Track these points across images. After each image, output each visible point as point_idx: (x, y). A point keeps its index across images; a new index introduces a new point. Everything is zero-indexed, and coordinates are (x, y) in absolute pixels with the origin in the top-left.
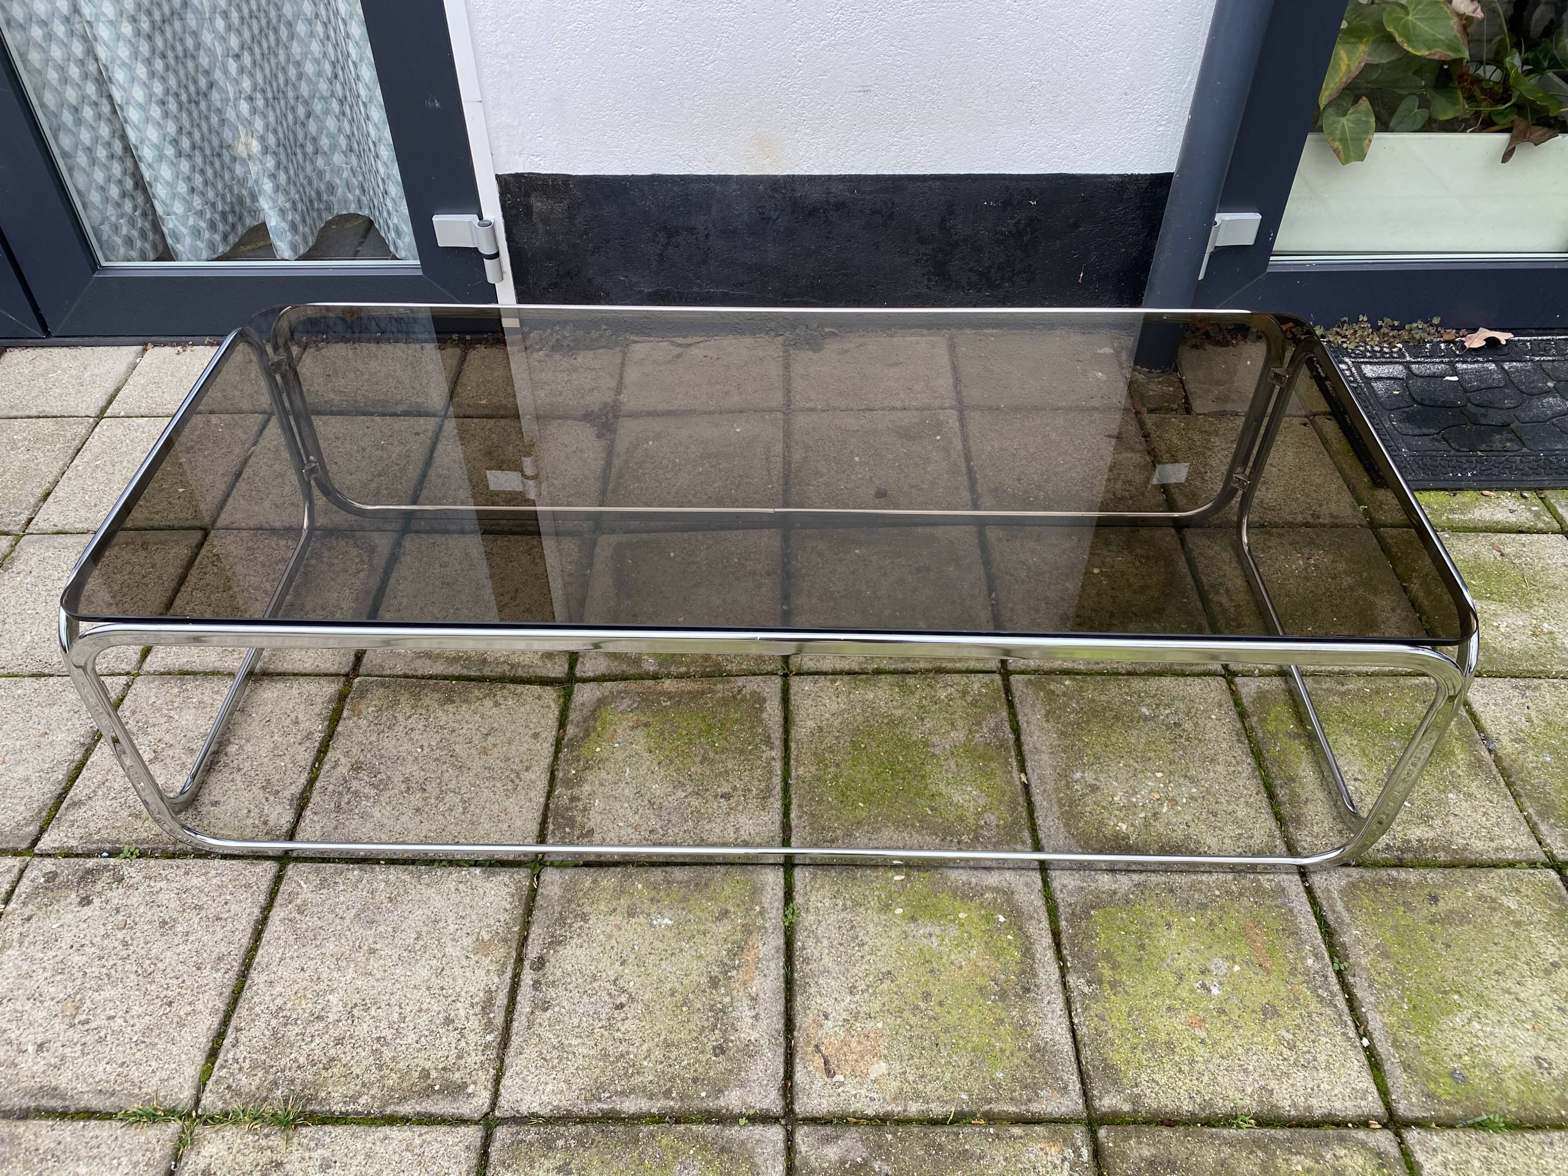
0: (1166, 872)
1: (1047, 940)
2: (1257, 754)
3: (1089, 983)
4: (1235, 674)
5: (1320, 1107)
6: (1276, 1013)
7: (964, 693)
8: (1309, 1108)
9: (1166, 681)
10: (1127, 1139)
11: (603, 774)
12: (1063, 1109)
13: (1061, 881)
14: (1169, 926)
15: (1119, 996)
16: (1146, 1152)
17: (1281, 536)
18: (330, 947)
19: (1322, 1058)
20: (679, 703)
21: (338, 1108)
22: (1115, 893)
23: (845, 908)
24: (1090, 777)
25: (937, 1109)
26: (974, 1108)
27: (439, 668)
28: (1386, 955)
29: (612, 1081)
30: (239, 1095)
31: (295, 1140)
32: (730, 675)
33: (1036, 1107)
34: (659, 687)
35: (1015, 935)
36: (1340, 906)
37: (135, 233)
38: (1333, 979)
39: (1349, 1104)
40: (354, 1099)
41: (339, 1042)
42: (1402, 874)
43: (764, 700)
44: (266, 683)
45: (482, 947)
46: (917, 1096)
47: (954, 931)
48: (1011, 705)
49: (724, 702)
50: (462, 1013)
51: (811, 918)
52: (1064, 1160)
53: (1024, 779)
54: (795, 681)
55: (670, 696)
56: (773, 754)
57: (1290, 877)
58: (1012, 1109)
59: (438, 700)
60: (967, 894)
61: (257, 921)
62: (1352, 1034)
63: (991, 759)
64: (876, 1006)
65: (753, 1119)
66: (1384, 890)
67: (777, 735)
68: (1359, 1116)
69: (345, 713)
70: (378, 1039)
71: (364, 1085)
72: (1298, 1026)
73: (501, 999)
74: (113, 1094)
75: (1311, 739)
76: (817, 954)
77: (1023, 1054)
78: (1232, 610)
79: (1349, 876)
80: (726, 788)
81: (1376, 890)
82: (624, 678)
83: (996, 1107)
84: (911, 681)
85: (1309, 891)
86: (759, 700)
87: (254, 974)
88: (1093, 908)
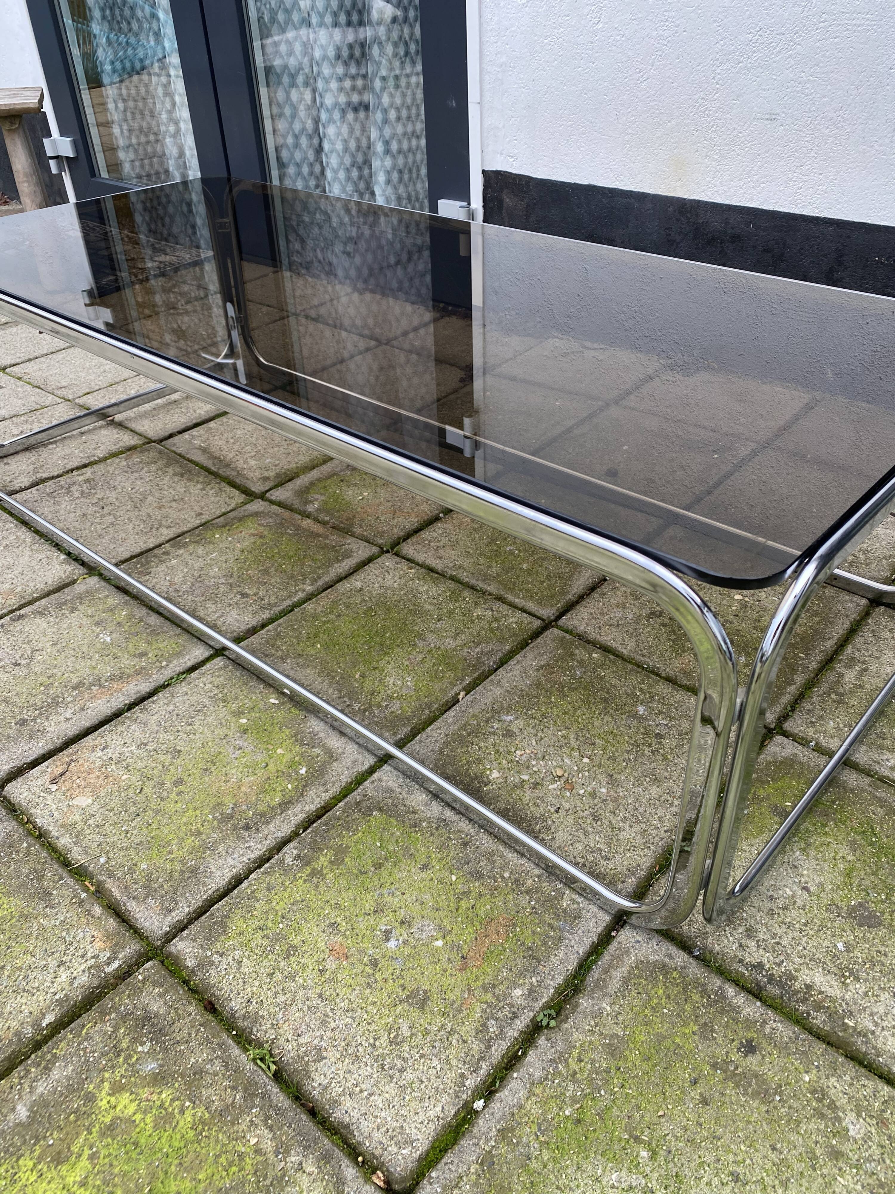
1: (311, 807)
3: (298, 858)
4: (782, 733)
6: (422, 1005)
7: (496, 620)
8: (336, 1103)
10: (157, 984)
11: (200, 549)
12: (147, 924)
13: (383, 776)
14: (425, 868)
15: (306, 885)
16: (156, 1007)
19: (409, 1075)
20: (297, 535)
22: (414, 812)
23: (213, 697)
24: (517, 725)
25: (75, 853)
26: (95, 872)
27: (201, 458)
28: (610, 1049)
32: (350, 534)
33: (133, 906)
34: (299, 521)
35: (295, 788)
36: (618, 974)
38: (521, 1024)
39: (376, 1135)
42: (739, 999)
43: (349, 557)
46: (77, 835)
47: (259, 757)
48: (522, 646)
49: (324, 547)
51: (185, 689)
52: (95, 957)
53: (460, 696)
55: (298, 528)
56: (309, 588)
57: (600, 913)
58: (117, 893)
59: (175, 472)
60: (303, 740)
63: (454, 669)
64: (141, 764)
66: (696, 997)
67: (327, 580)
68: (375, 1157)
69: (122, 456)
72: (427, 1032)
76: (155, 711)
77: (179, 866)
78: (848, 687)
79: (670, 956)
80: (251, 591)
81: (685, 990)
82: (288, 508)
83: (109, 884)
84: (466, 594)
85: (606, 940)
86: (346, 555)
88: (380, 810)
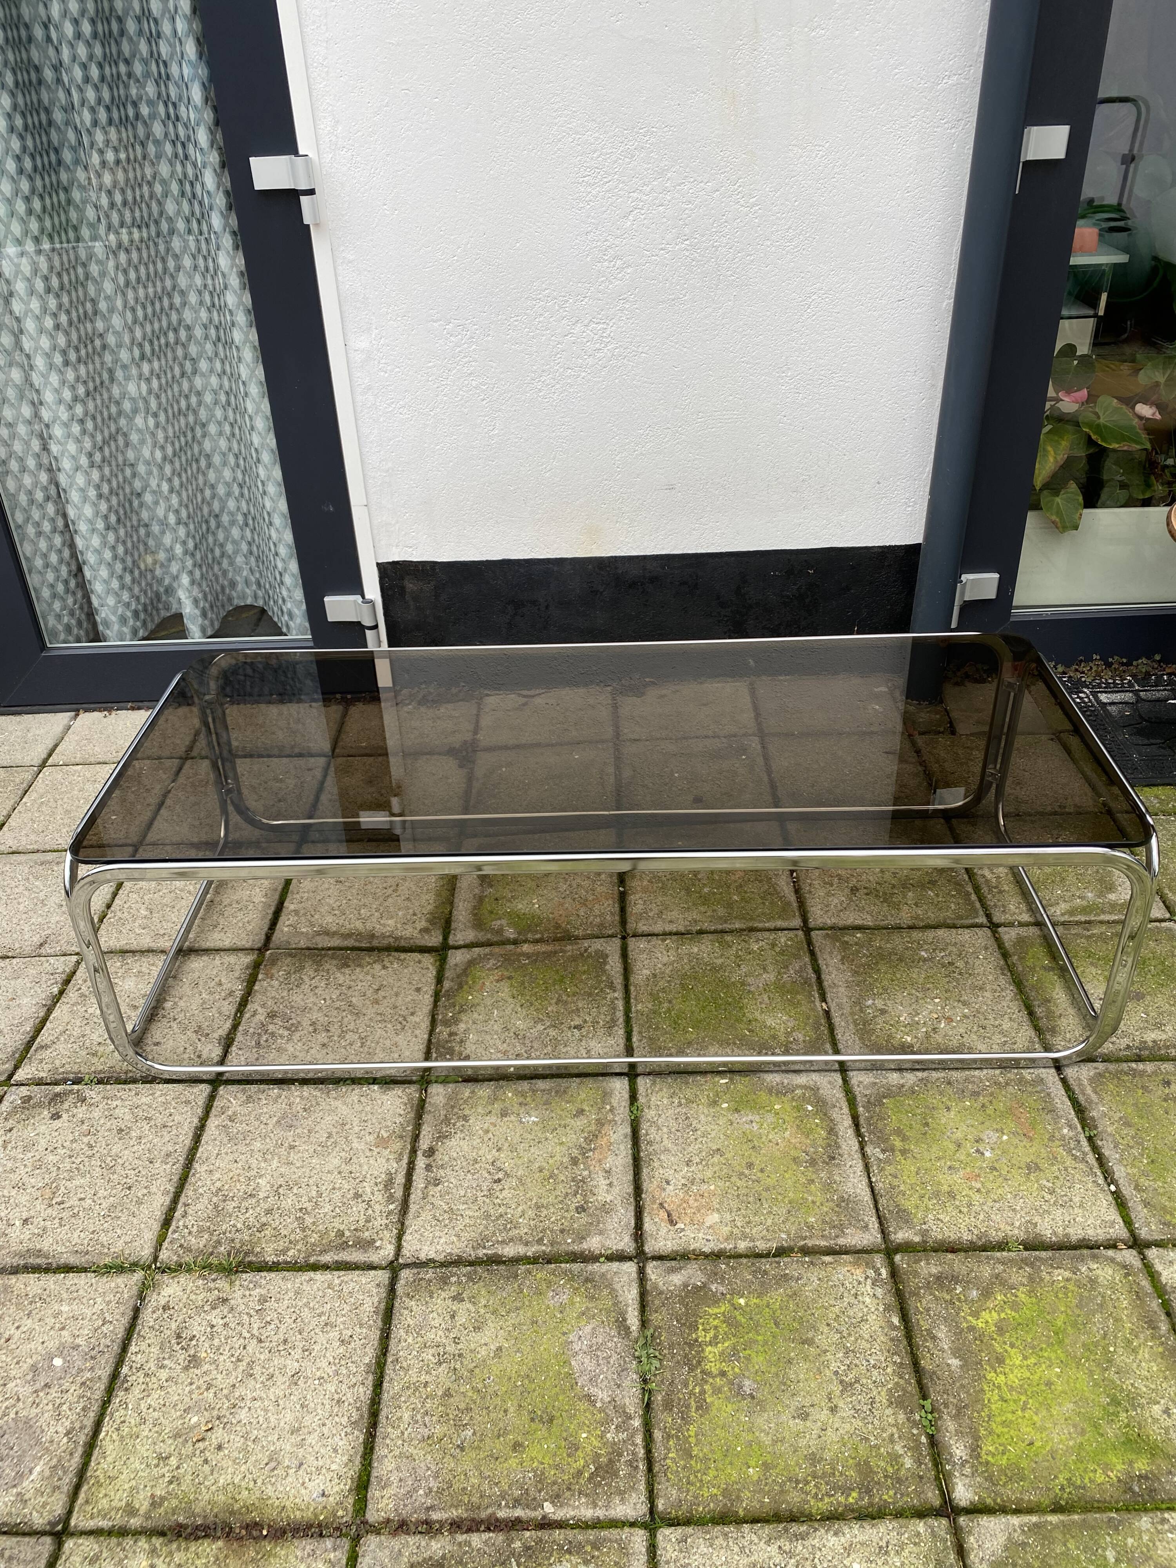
0: (945, 1069)
1: (848, 1122)
2: (1019, 984)
3: (883, 1151)
4: (998, 926)
5: (1076, 1234)
6: (1038, 1168)
7: (773, 945)
8: (1067, 1235)
9: (940, 932)
10: (918, 1261)
11: (475, 1015)
12: (865, 1242)
13: (857, 1078)
14: (948, 1109)
15: (909, 1161)
16: (934, 1270)
17: (1033, 822)
18: (257, 1145)
19: (1077, 1200)
20: (536, 961)
21: (271, 1259)
22: (903, 1086)
23: (680, 1105)
24: (879, 1003)
25: (761, 1246)
26: (792, 1244)
27: (336, 942)
28: (1128, 1124)
29: (494, 1234)
30: (191, 1251)
31: (237, 1283)
32: (577, 938)
33: (841, 1241)
34: (518, 950)
35: (821, 1119)
36: (1089, 1090)
37: (73, 622)
38: (1085, 1143)
39: (1099, 1231)
40: (284, 1252)
41: (269, 1212)
42: (1141, 1066)
43: (607, 956)
44: (192, 957)
45: (381, 1142)
46: (745, 1237)
47: (770, 1118)
48: (812, 954)
49: (574, 959)
50: (368, 1190)
51: (653, 1113)
52: (867, 1278)
53: (825, 1007)
54: (632, 943)
55: (528, 956)
56: (616, 995)
57: (1047, 1070)
58: (823, 1243)
59: (336, 966)
60: (780, 1092)
61: (196, 1128)
62: (1101, 1181)
63: (798, 993)
64: (709, 1174)
65: (610, 1258)
66: (1126, 1078)
67: (618, 981)
68: (1108, 1240)
69: (260, 977)
70: (301, 1209)
71: (291, 1243)
72: (1057, 1178)
73: (400, 1179)
74: (87, 1253)
75: (1063, 971)
76: (658, 1139)
77: (831, 1204)
78: (994, 880)
79: (1096, 1068)
80: (577, 1021)
81: (1119, 1078)
82: (489, 944)
83: (810, 1243)
84: (728, 938)
85: (1064, 1081)
86: (602, 957)
87: (196, 1165)
88: (884, 1097)
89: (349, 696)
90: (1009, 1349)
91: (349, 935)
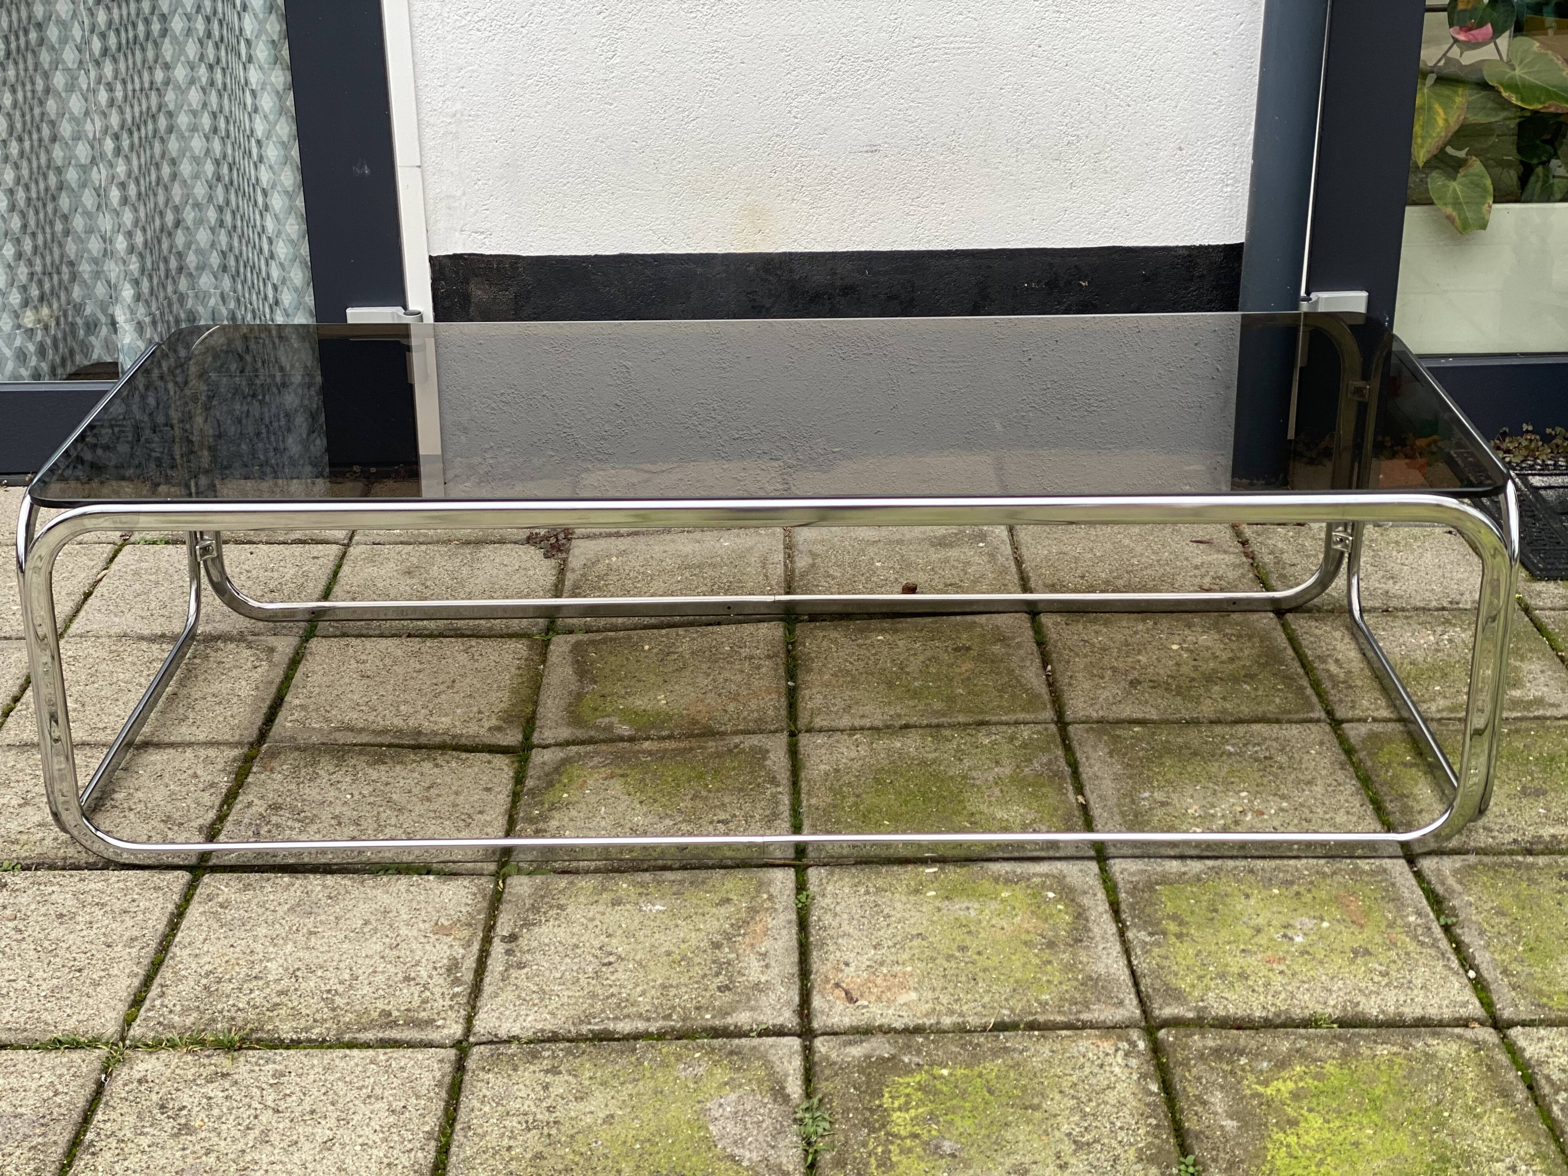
0: (1246, 857)
1: (1104, 908)
2: (1365, 781)
3: (1151, 934)
4: (1342, 722)
5: (1411, 1012)
6: (1367, 952)
7: (1012, 739)
8: (1401, 1015)
9: (1256, 727)
10: (1191, 1035)
11: (574, 813)
12: (1118, 1018)
13: (1121, 866)
14: (1247, 896)
15: (1185, 945)
16: (1211, 1043)
18: (262, 931)
19: (1418, 982)
20: (662, 758)
21: (288, 1035)
22: (1184, 873)
23: (867, 893)
24: (1159, 796)
25: (973, 1021)
26: (1017, 1019)
27: (365, 738)
28: (1501, 913)
29: (603, 1011)
30: (174, 1028)
31: (242, 1059)
32: (724, 734)
33: (1085, 1016)
34: (637, 748)
35: (1066, 906)
36: (1451, 881)
38: (1437, 930)
39: (1445, 1010)
40: (307, 1030)
41: (282, 993)
42: (1530, 859)
43: (768, 751)
44: (151, 750)
45: (440, 930)
46: (951, 1012)
47: (995, 905)
48: (1068, 749)
49: (719, 755)
50: (424, 974)
51: (828, 900)
52: (1117, 1050)
53: (1081, 799)
54: (804, 739)
55: (650, 753)
56: (780, 789)
57: (1394, 862)
58: (1059, 1018)
59: (367, 763)
60: (1011, 880)
61: (172, 914)
62: (1455, 964)
63: (1043, 785)
64: (906, 956)
65: (765, 1033)
66: (1506, 870)
67: (784, 776)
68: (1457, 1019)
69: (254, 769)
70: (329, 991)
71: (315, 1021)
72: (1393, 961)
73: (470, 963)
74: (25, 1030)
75: (1433, 769)
76: (835, 924)
77: (1075, 983)
78: (1342, 675)
79: (1465, 860)
80: (723, 816)
81: (1496, 870)
82: (592, 741)
83: (1041, 1018)
84: (947, 732)
85: (1419, 875)
86: (761, 752)
87: (174, 950)
88: (1158, 884)
89: (373, 470)
90: (1306, 1114)
91: (385, 732)
